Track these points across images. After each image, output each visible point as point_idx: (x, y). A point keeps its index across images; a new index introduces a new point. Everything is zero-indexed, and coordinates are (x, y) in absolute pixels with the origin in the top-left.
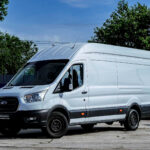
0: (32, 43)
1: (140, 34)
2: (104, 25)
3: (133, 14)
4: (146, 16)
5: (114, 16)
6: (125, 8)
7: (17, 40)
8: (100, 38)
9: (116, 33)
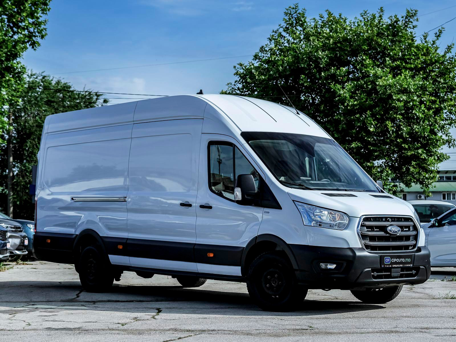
0: (98, 95)
1: (334, 78)
2: (256, 57)
3: (318, 35)
4: (345, 39)
5: (276, 38)
6: (300, 21)
7: (66, 89)
8: (246, 86)
9: (281, 75)
